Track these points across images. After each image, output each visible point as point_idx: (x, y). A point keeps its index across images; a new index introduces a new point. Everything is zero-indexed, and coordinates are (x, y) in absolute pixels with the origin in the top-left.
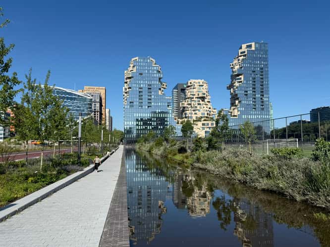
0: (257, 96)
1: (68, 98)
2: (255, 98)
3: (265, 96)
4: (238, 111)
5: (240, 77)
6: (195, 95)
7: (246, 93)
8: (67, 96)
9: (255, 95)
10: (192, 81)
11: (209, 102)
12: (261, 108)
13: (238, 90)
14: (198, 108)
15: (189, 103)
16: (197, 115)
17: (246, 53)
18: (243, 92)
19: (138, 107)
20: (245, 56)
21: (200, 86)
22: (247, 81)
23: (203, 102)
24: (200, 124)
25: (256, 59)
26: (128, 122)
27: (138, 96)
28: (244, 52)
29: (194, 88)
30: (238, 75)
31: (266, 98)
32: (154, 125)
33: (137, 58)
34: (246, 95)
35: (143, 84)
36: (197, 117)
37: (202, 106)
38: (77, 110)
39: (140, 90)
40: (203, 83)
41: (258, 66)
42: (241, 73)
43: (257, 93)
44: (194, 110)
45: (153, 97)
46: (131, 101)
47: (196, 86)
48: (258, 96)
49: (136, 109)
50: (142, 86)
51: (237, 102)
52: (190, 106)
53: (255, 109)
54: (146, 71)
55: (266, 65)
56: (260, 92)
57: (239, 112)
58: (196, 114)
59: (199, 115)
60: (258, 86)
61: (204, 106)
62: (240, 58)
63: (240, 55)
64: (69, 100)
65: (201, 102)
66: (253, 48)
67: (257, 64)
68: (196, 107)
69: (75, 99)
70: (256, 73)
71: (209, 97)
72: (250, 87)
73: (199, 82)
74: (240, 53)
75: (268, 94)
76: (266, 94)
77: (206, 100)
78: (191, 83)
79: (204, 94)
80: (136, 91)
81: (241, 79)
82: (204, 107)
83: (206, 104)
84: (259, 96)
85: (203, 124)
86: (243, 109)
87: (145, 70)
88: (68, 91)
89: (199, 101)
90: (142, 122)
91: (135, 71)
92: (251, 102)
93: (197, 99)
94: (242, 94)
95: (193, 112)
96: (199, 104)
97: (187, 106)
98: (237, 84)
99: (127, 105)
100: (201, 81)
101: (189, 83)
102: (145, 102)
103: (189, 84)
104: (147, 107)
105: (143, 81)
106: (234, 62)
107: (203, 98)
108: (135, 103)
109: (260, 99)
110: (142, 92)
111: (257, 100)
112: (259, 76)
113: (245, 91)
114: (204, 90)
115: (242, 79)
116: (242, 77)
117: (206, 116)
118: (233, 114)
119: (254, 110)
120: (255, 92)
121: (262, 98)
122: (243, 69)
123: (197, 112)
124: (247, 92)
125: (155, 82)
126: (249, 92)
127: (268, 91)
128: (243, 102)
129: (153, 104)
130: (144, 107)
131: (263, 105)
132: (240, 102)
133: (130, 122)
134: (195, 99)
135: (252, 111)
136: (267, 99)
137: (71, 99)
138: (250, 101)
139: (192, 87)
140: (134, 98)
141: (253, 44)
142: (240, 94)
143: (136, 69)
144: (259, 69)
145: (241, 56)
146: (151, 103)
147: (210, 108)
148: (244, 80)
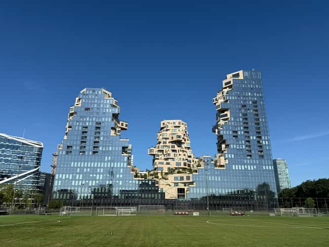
0: (251, 138)
1: (8, 147)
2: (249, 141)
3: (263, 138)
4: (225, 159)
5: (226, 113)
6: (168, 138)
7: (235, 134)
8: (7, 143)
9: (249, 137)
10: (166, 122)
11: (189, 148)
12: (260, 156)
13: (223, 130)
14: (172, 156)
15: (160, 149)
16: (169, 166)
17: (232, 83)
18: (231, 133)
19: (77, 153)
20: (230, 87)
21: (175, 127)
22: (235, 118)
23: (179, 148)
24: (171, 177)
25: (246, 90)
26: (67, 175)
27: (79, 138)
28: (230, 82)
29: (167, 130)
30: (223, 111)
31: (265, 140)
32: (99, 180)
33: (85, 90)
34: (236, 137)
35: (89, 121)
36: (169, 169)
37: (178, 153)
38: (17, 162)
39: (85, 130)
40: (179, 123)
41: (250, 98)
42: (226, 107)
43: (251, 133)
44: (166, 159)
45: (102, 138)
46: (69, 144)
47: (170, 127)
48: (253, 138)
49: (75, 155)
50: (87, 124)
51: (223, 146)
52: (162, 153)
53: (250, 156)
54: (96, 106)
55: (261, 97)
56: (255, 133)
57: (227, 160)
58: (168, 164)
59: (173, 165)
60: (252, 124)
61: (181, 153)
62: (224, 90)
63: (224, 86)
64: (8, 149)
65: (176, 148)
66: (241, 77)
67: (248, 96)
68: (169, 155)
69: (17, 148)
70: (247, 107)
71: (189, 142)
72: (240, 126)
73: (174, 123)
74: (224, 84)
75: (267, 136)
76: (265, 136)
77: (183, 146)
78: (164, 124)
79: (179, 137)
80: (78, 130)
81: (226, 115)
82: (180, 155)
83: (183, 151)
84: (255, 138)
85: (176, 178)
86: (233, 155)
87: (94, 103)
88: (10, 137)
89: (174, 147)
90: (81, 175)
91: (80, 105)
92: (244, 146)
93: (170, 144)
94: (229, 134)
95: (165, 162)
96: (173, 151)
97: (157, 153)
98: (222, 122)
99: (62, 150)
100: (177, 122)
101: (162, 124)
102: (89, 146)
103: (162, 126)
104: (91, 153)
105: (90, 117)
106: (218, 96)
107: (179, 143)
108: (74, 148)
109: (256, 143)
110: (86, 132)
111: (252, 144)
112: (251, 111)
113: (234, 132)
114: (181, 132)
115: (229, 116)
116: (228, 113)
117: (182, 166)
118: (218, 164)
119: (249, 158)
120: (248, 132)
121: (259, 142)
122: (228, 102)
123: (169, 161)
124: (236, 132)
125: (107, 119)
126: (239, 133)
127: (267, 131)
128: (232, 146)
129: (101, 148)
130: (87, 153)
131: (262, 151)
132: (227, 146)
133: (64, 175)
134: (168, 144)
135: (247, 159)
136: (267, 142)
137: (13, 147)
138: (242, 144)
139: (165, 129)
140: (74, 140)
141: (241, 72)
142: (226, 134)
143: (82, 103)
144: (251, 103)
145: (226, 88)
146: (98, 147)
147: (190, 157)
148: (231, 117)
